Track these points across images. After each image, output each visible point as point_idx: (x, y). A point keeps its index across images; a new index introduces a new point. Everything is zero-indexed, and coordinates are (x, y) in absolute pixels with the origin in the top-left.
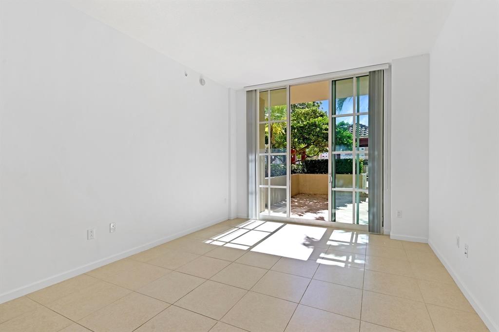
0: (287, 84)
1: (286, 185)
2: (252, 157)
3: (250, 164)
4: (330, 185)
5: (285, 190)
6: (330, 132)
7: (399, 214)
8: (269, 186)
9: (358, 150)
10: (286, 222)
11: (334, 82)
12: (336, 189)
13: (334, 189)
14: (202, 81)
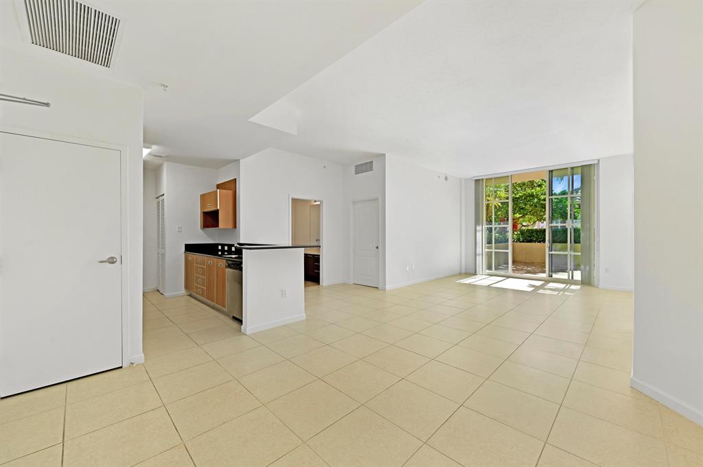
0: (509, 174)
1: (508, 249)
2: (479, 228)
3: (478, 234)
4: (547, 249)
5: (507, 253)
6: (547, 203)
7: (607, 270)
8: (493, 250)
9: (573, 222)
10: (508, 277)
11: (551, 172)
12: (553, 252)
13: (551, 253)
14: (446, 178)
